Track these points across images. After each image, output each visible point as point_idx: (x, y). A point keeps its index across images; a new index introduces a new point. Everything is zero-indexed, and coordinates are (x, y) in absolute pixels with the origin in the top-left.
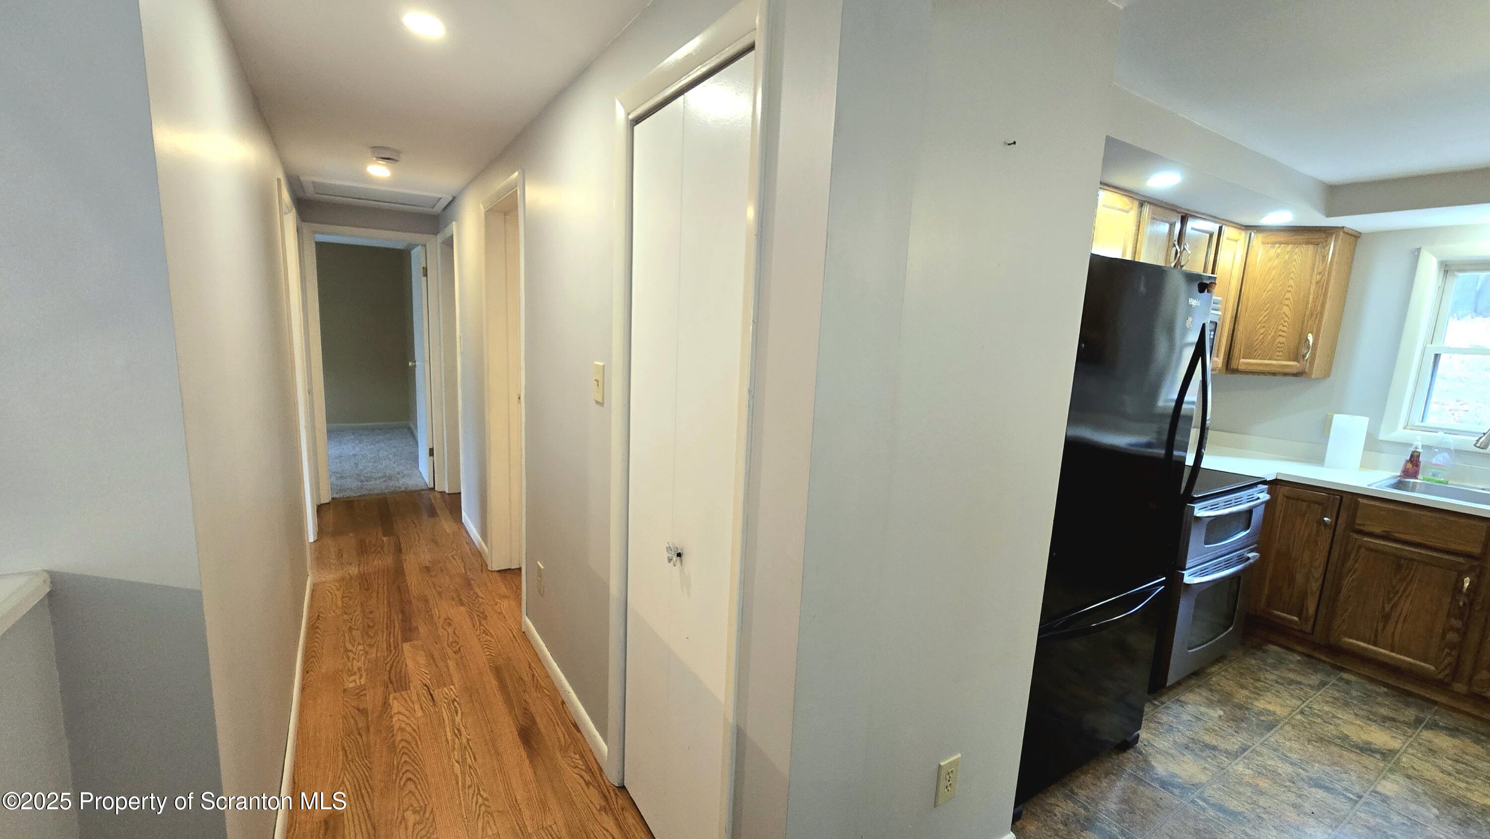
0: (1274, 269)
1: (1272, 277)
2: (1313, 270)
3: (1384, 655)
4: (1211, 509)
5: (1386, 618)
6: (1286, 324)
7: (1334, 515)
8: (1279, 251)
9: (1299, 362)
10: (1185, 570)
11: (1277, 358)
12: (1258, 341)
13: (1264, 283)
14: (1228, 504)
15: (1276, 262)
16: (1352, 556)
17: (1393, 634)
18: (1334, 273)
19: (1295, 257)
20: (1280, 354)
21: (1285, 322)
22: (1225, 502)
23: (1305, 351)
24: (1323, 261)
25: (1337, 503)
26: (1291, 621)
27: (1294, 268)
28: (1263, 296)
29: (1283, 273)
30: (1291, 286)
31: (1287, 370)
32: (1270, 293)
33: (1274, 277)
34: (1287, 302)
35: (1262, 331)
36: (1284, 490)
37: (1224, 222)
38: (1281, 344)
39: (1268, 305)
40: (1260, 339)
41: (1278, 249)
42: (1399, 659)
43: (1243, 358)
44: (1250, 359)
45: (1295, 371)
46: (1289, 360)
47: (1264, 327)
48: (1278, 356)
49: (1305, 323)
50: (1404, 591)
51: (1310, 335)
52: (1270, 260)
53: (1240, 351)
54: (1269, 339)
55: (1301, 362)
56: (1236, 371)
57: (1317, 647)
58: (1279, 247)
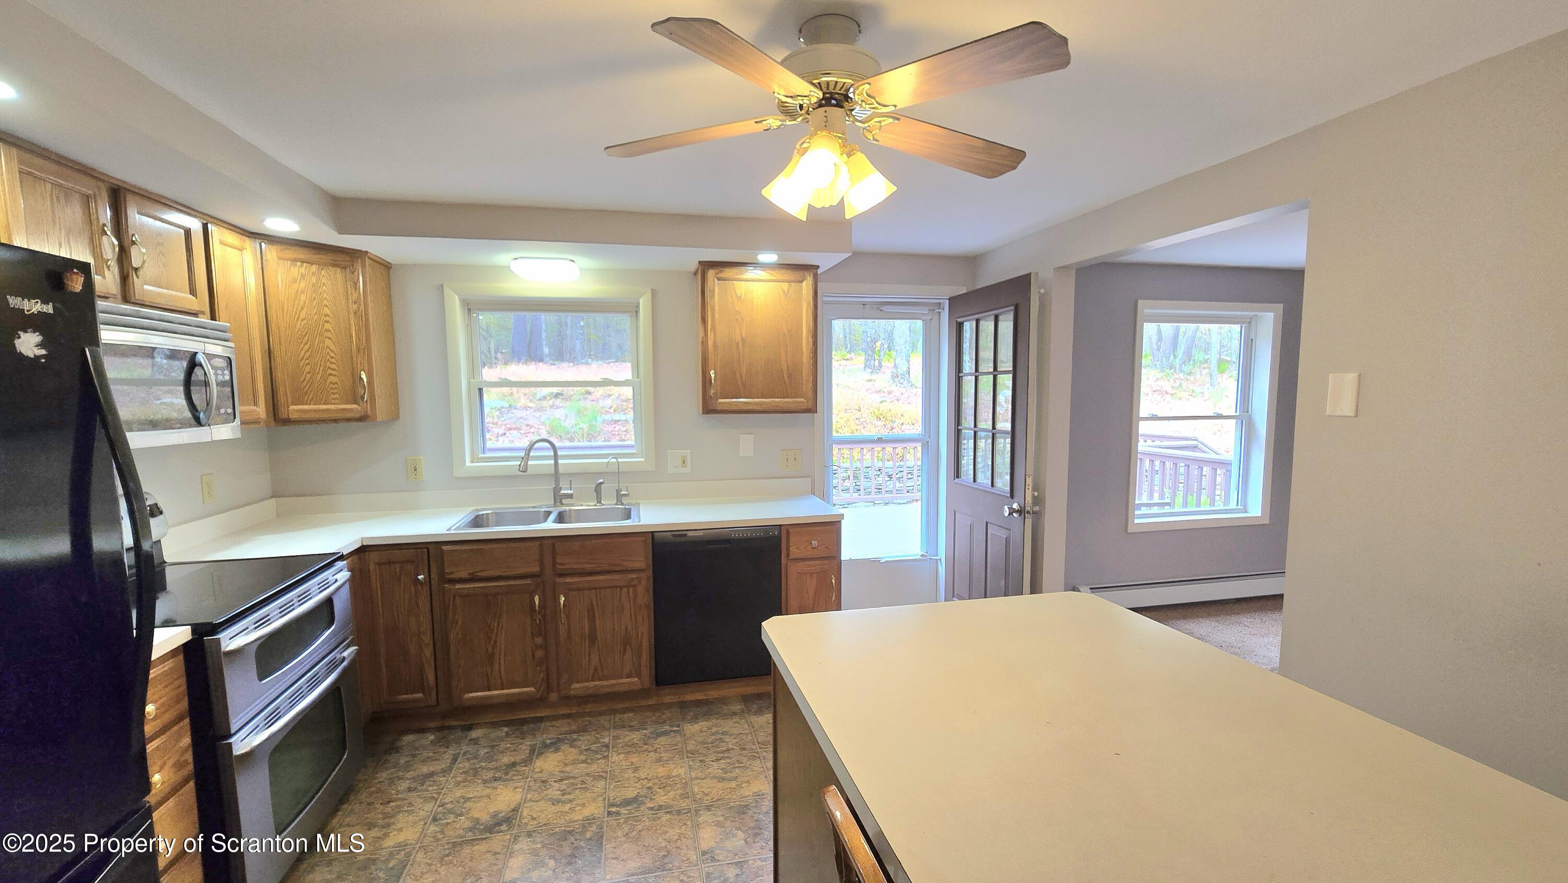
0: (303, 292)
1: (302, 303)
2: (347, 299)
3: (498, 696)
4: (256, 628)
5: (491, 657)
6: (333, 360)
7: (426, 570)
8: (302, 270)
9: (359, 405)
10: (231, 736)
11: (333, 401)
12: (306, 382)
13: (295, 310)
14: (284, 610)
15: (303, 285)
16: (451, 607)
17: (500, 671)
18: (370, 305)
19: (324, 280)
20: (336, 396)
21: (332, 358)
22: (280, 608)
23: (363, 392)
24: (356, 289)
25: (426, 556)
26: (415, 701)
27: (325, 294)
28: (298, 326)
29: (314, 299)
30: (328, 316)
31: (348, 415)
32: (305, 322)
33: (305, 303)
34: (329, 334)
35: (308, 369)
36: (374, 557)
37: (210, 219)
38: (333, 384)
39: (306, 338)
40: (307, 379)
41: (302, 269)
42: (508, 695)
43: (293, 404)
44: (303, 405)
45: (358, 415)
46: (348, 403)
47: (308, 364)
48: (334, 399)
49: (355, 359)
50: (498, 625)
51: (362, 372)
52: (295, 281)
53: (286, 394)
54: (318, 379)
55: (361, 402)
56: (287, 422)
57: (446, 715)
58: (302, 266)
